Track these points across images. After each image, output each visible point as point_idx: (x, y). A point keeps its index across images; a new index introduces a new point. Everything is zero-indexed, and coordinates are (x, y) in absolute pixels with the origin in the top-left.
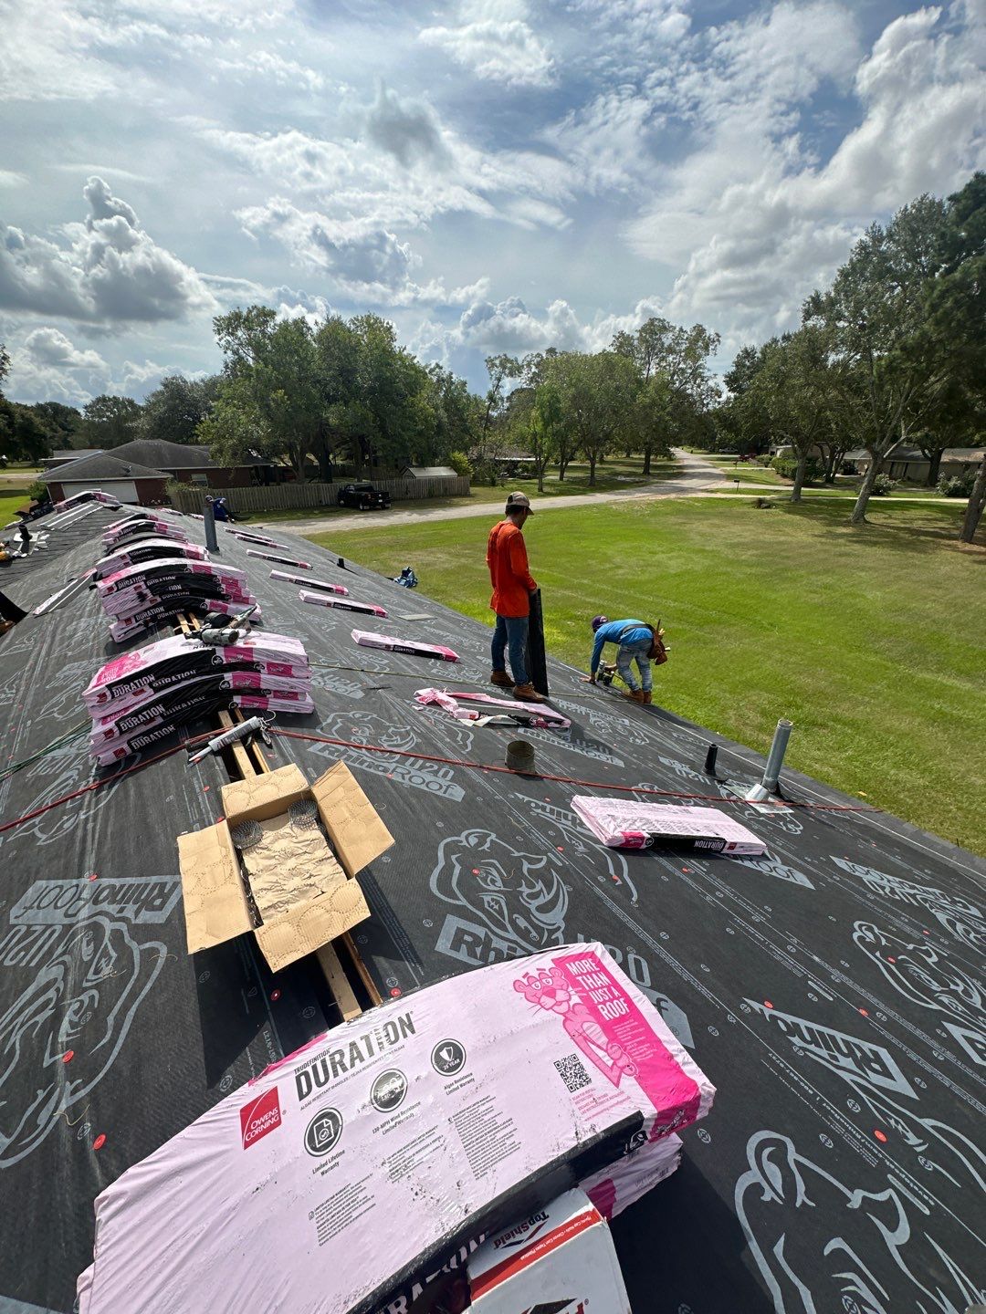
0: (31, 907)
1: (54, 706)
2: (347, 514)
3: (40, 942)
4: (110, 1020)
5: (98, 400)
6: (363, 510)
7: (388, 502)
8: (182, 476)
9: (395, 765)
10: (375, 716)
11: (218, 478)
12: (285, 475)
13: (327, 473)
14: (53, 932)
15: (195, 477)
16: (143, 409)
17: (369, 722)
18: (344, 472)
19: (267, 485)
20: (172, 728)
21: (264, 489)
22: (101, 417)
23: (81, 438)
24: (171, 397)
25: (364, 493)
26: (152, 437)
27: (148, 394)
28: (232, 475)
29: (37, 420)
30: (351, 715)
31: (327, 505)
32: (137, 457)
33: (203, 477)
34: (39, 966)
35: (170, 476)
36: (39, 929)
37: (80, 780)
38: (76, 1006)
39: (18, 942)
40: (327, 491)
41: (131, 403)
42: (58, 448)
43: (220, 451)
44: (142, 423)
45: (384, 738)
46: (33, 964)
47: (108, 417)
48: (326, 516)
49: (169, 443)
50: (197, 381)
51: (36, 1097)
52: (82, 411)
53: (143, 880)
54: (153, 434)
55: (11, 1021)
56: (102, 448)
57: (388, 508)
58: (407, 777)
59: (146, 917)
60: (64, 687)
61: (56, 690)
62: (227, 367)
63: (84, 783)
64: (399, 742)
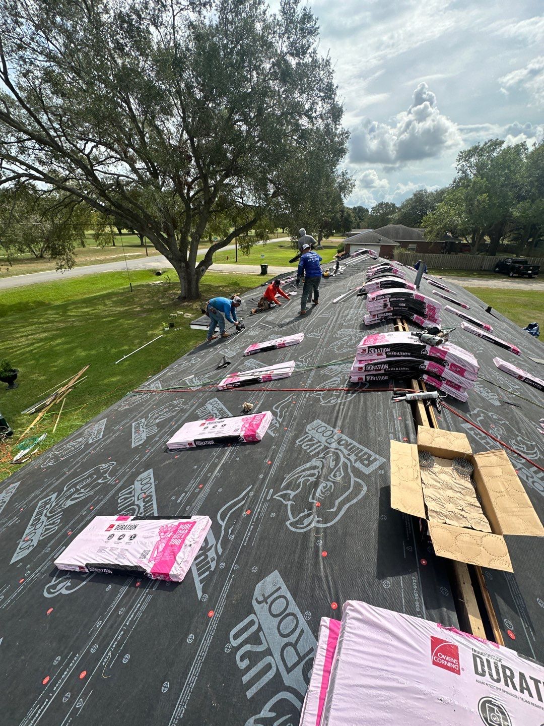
0: (314, 429)
1: (335, 345)
2: (498, 278)
3: (315, 446)
4: (337, 502)
5: (379, 204)
6: (512, 277)
7: (535, 274)
8: (404, 245)
9: (521, 466)
10: (507, 422)
11: (422, 247)
12: (464, 248)
13: (494, 248)
14: (320, 446)
15: (410, 246)
16: (398, 208)
17: (503, 425)
18: (507, 250)
19: (449, 253)
20: (386, 378)
21: (447, 256)
22: (377, 213)
23: (364, 224)
24: (415, 202)
25: (517, 265)
26: (397, 224)
27: (404, 200)
28: (431, 246)
29: (352, 215)
30: (490, 414)
31: (484, 270)
32: (386, 234)
33: (415, 246)
34: (314, 456)
35: (398, 244)
36: (316, 441)
37: (340, 384)
38: (325, 485)
39: (308, 441)
40: (489, 261)
41: (393, 205)
42: (354, 228)
43: (430, 232)
44: (396, 216)
45: (514, 442)
46: (311, 454)
47: (380, 213)
48: (481, 277)
49: (404, 226)
50: (433, 191)
51: (304, 511)
52: (370, 210)
53: (361, 447)
54: (398, 222)
55: (301, 472)
56: (372, 228)
57: (533, 278)
58: (531, 480)
59: (358, 465)
60: (340, 339)
61: (337, 339)
62: (454, 182)
63: (342, 386)
64: (525, 450)
